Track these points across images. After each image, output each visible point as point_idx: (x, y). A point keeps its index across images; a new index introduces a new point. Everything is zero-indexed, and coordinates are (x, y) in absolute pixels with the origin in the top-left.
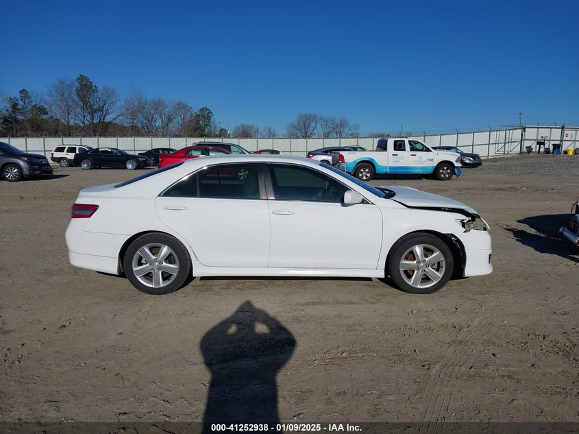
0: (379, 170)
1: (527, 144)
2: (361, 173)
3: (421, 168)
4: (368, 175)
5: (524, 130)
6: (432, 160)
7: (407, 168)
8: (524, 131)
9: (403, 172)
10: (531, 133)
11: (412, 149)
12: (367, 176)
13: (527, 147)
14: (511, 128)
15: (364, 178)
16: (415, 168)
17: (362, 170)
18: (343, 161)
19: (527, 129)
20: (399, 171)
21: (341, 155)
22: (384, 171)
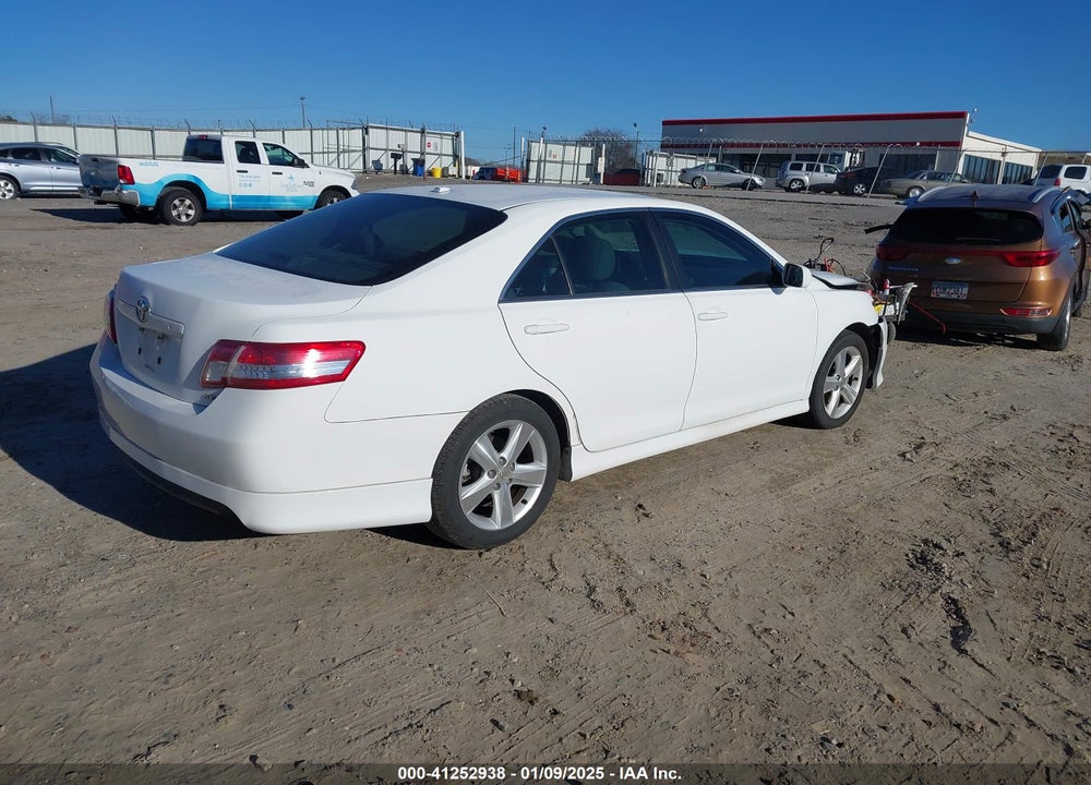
0: (212, 203)
1: (373, 156)
2: (175, 207)
3: (294, 200)
4: (191, 212)
5: (366, 130)
6: (311, 184)
7: (269, 198)
8: (367, 133)
9: (260, 206)
10: (377, 137)
11: (274, 161)
12: (188, 216)
13: (373, 162)
14: (346, 126)
15: (184, 219)
16: (283, 199)
17: (177, 202)
18: (131, 181)
19: (371, 130)
20: (252, 206)
21: (123, 167)
22: (223, 204)
